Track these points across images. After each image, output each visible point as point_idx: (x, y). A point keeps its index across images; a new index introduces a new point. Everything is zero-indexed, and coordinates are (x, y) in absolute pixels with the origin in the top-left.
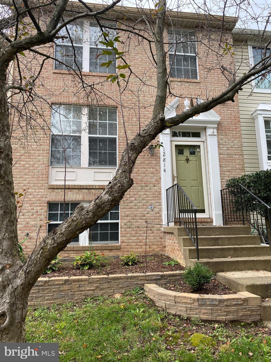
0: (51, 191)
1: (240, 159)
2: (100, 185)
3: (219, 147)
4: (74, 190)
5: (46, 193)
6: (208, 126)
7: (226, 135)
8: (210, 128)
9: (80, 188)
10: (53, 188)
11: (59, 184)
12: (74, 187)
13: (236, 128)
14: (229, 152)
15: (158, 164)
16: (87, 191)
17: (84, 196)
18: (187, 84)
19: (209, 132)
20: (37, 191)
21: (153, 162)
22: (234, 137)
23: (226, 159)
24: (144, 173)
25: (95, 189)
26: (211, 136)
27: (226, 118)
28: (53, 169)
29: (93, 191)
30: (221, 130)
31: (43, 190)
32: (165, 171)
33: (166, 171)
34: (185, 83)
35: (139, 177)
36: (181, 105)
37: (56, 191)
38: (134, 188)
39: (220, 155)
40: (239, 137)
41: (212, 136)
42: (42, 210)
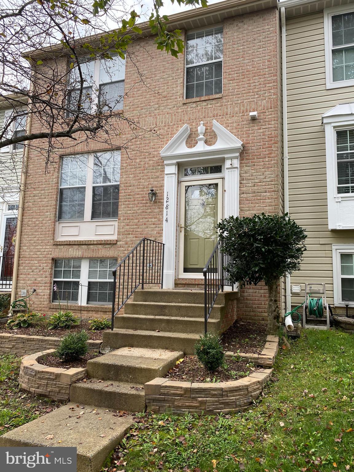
0: (55, 248)
1: (272, 197)
2: (98, 240)
3: (241, 183)
4: (75, 247)
5: (51, 250)
6: (226, 156)
7: (254, 165)
8: (228, 158)
9: (80, 244)
10: (57, 244)
11: (61, 240)
12: (74, 243)
13: (270, 154)
14: (256, 189)
16: (86, 247)
17: (83, 252)
18: (204, 104)
19: (228, 164)
20: (44, 247)
21: (156, 210)
22: (266, 167)
23: (250, 199)
24: (145, 224)
25: (94, 244)
26: (229, 170)
28: (60, 223)
29: (92, 246)
30: (247, 159)
31: (48, 247)
33: (168, 221)
34: (201, 102)
36: (194, 133)
37: (59, 247)
38: (133, 243)
39: (242, 195)
41: (231, 170)
42: (48, 266)
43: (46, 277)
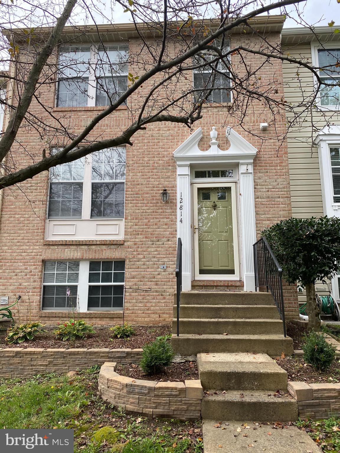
0: (46, 248)
1: (285, 203)
2: (101, 240)
3: (255, 188)
4: (72, 247)
5: (41, 250)
6: (241, 161)
7: (267, 172)
8: (243, 164)
9: (79, 244)
10: (49, 244)
11: (55, 240)
12: (71, 243)
13: (282, 163)
14: (270, 194)
15: (174, 213)
16: (86, 247)
17: (83, 253)
18: (215, 110)
19: (242, 169)
20: (32, 248)
21: (167, 211)
22: (278, 175)
23: (265, 204)
24: (156, 224)
25: (96, 245)
26: (244, 175)
27: (267, 150)
28: (50, 221)
29: (93, 247)
30: (260, 166)
31: (37, 247)
32: (181, 221)
33: (183, 222)
34: (212, 108)
35: (149, 230)
36: (206, 137)
37: (52, 247)
38: (143, 244)
39: (257, 199)
40: (286, 174)
41: (246, 175)
42: (37, 269)
43: (35, 281)
